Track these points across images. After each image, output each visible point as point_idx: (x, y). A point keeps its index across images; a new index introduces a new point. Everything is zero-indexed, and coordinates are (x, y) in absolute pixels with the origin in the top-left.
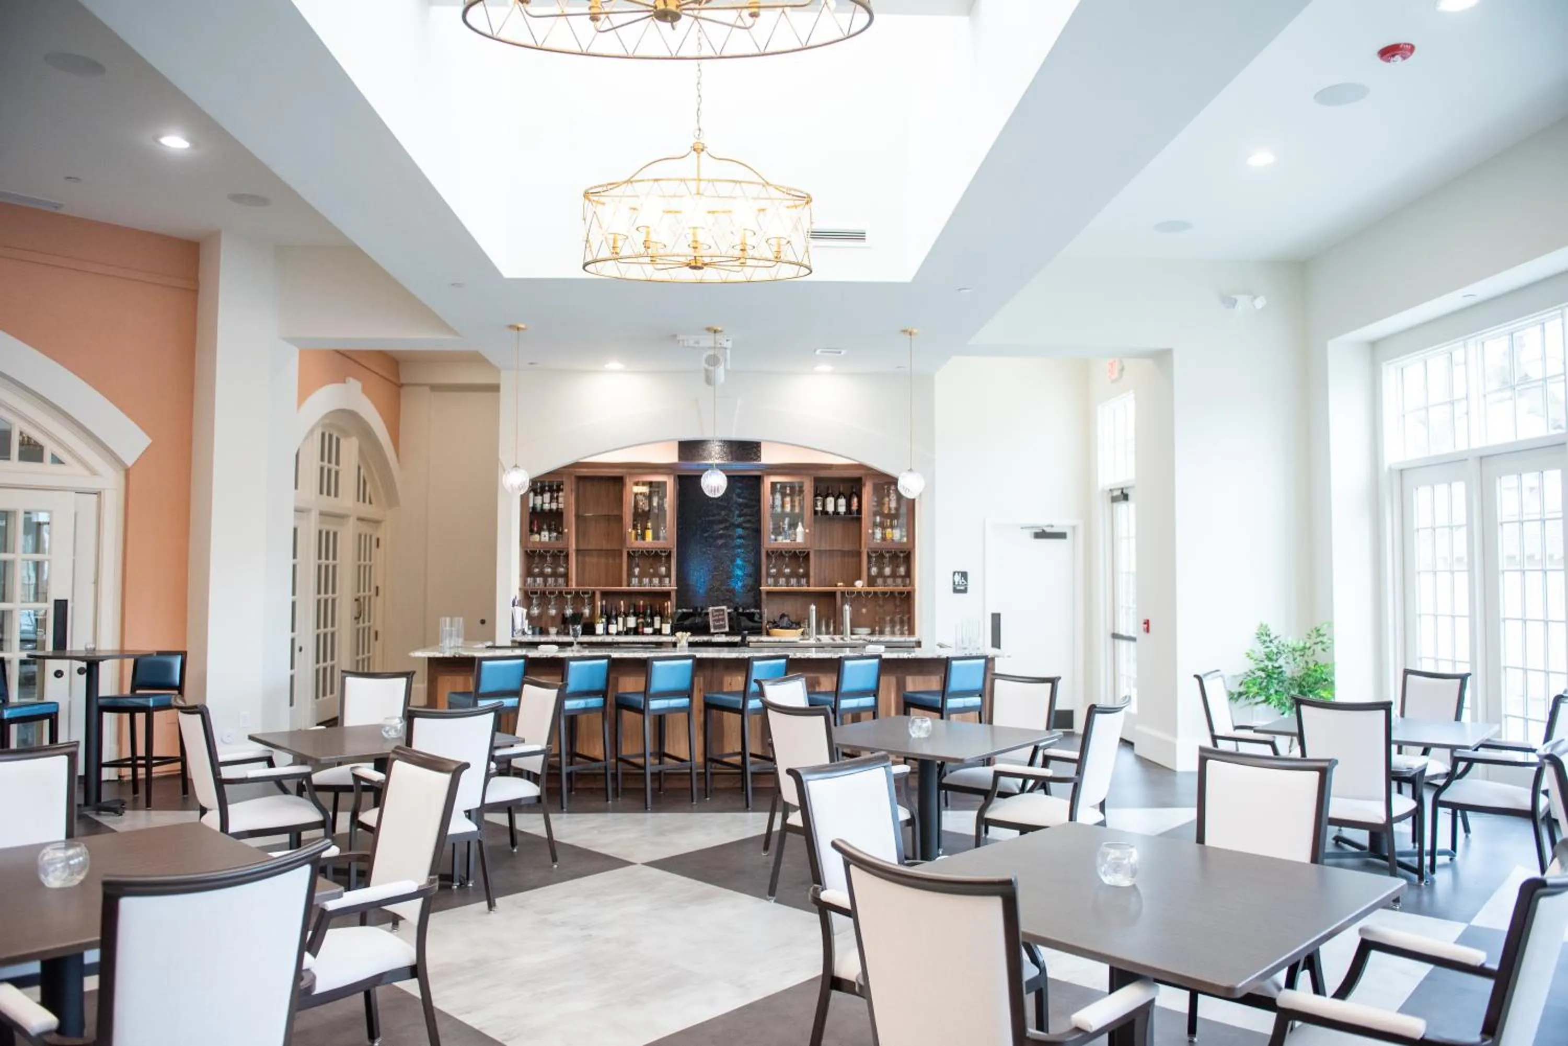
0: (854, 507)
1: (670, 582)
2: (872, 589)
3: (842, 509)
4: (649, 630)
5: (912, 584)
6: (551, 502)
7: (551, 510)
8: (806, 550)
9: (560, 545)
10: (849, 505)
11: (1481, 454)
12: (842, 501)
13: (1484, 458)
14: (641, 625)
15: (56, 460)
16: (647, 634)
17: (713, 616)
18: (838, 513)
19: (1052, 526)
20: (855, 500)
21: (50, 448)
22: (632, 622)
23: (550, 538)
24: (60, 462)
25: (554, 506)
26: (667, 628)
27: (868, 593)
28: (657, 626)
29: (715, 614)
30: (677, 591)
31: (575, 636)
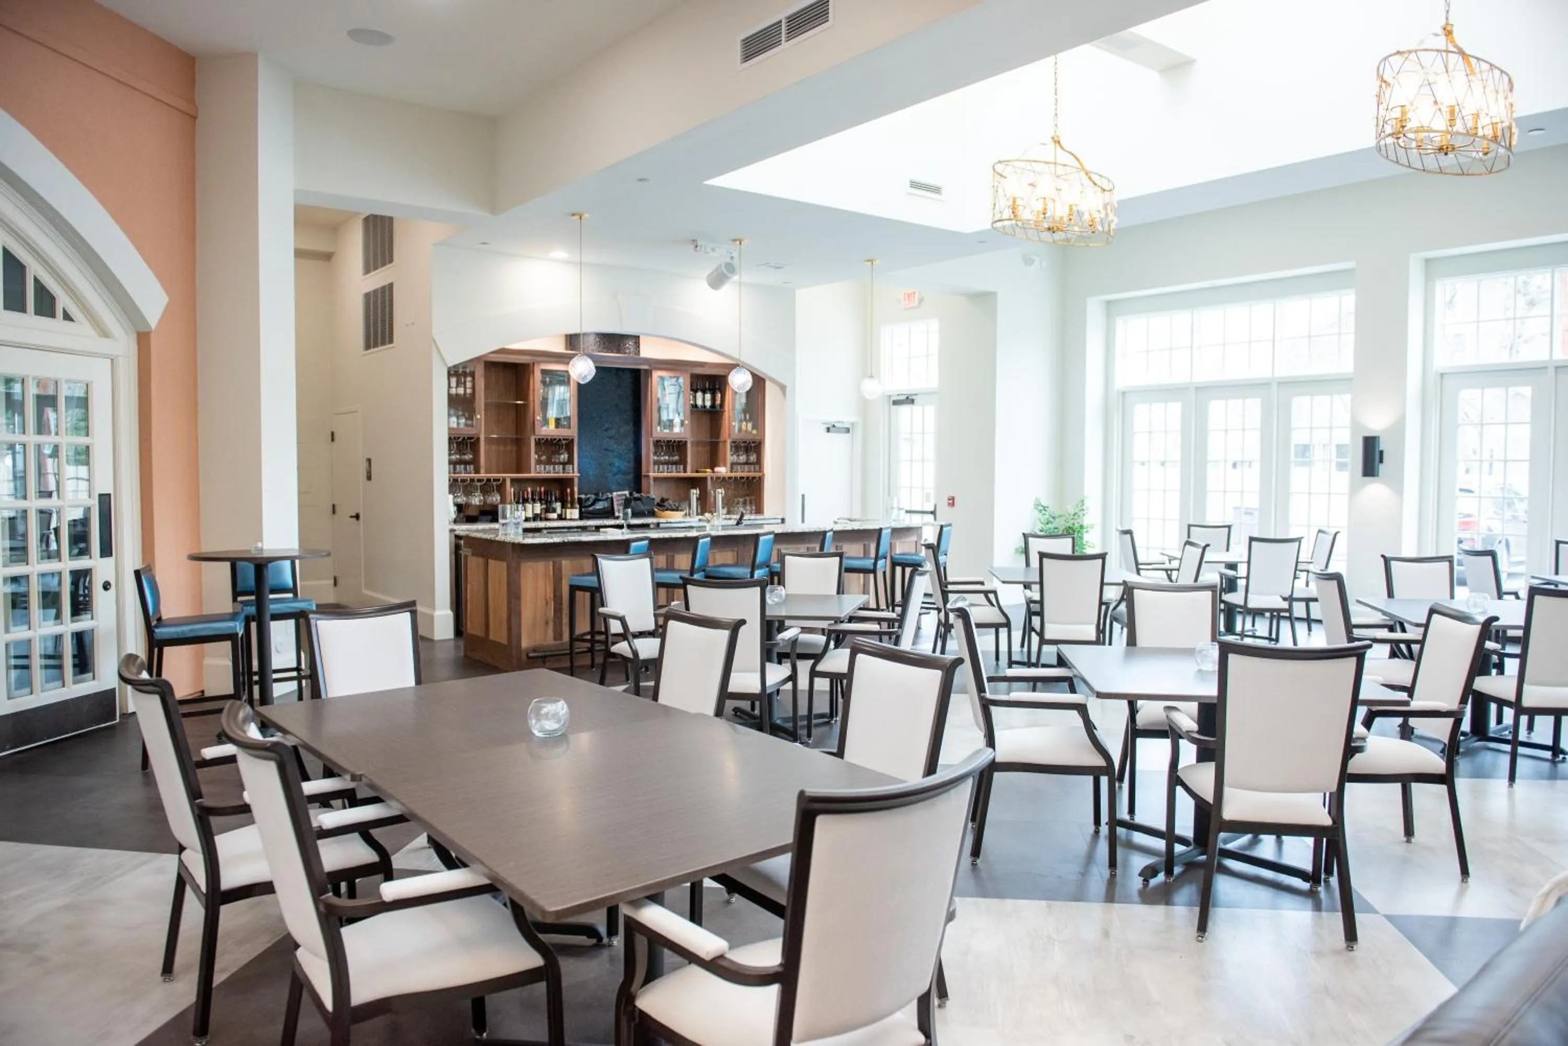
0: (718, 402)
1: (573, 469)
2: (733, 475)
3: (708, 404)
4: (554, 516)
5: (761, 469)
6: (457, 386)
7: (457, 395)
8: (684, 440)
9: (471, 432)
10: (713, 399)
11: (1198, 386)
12: (708, 396)
13: (1201, 389)
14: (544, 512)
15: (67, 317)
16: (553, 520)
17: (618, 501)
18: (705, 407)
19: (843, 422)
20: (719, 395)
21: (63, 301)
22: (538, 508)
23: (458, 424)
24: (71, 320)
25: (461, 391)
26: (574, 513)
27: (730, 478)
28: (559, 511)
29: (619, 498)
30: (579, 478)
31: (625, 518)
